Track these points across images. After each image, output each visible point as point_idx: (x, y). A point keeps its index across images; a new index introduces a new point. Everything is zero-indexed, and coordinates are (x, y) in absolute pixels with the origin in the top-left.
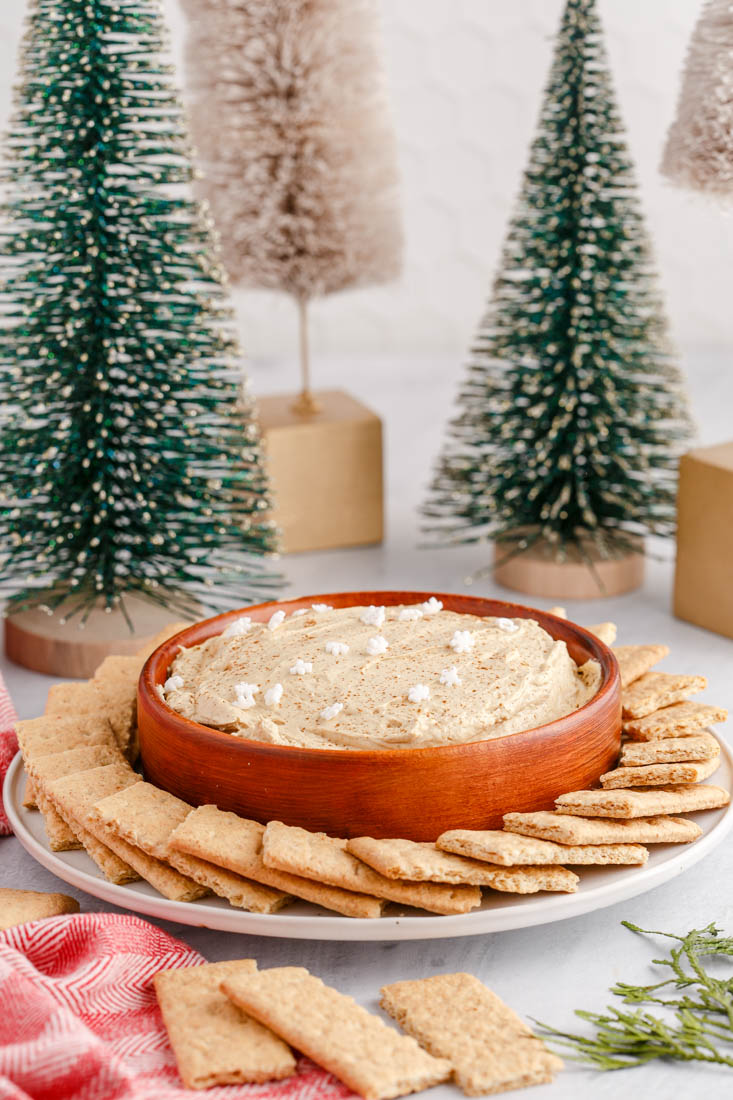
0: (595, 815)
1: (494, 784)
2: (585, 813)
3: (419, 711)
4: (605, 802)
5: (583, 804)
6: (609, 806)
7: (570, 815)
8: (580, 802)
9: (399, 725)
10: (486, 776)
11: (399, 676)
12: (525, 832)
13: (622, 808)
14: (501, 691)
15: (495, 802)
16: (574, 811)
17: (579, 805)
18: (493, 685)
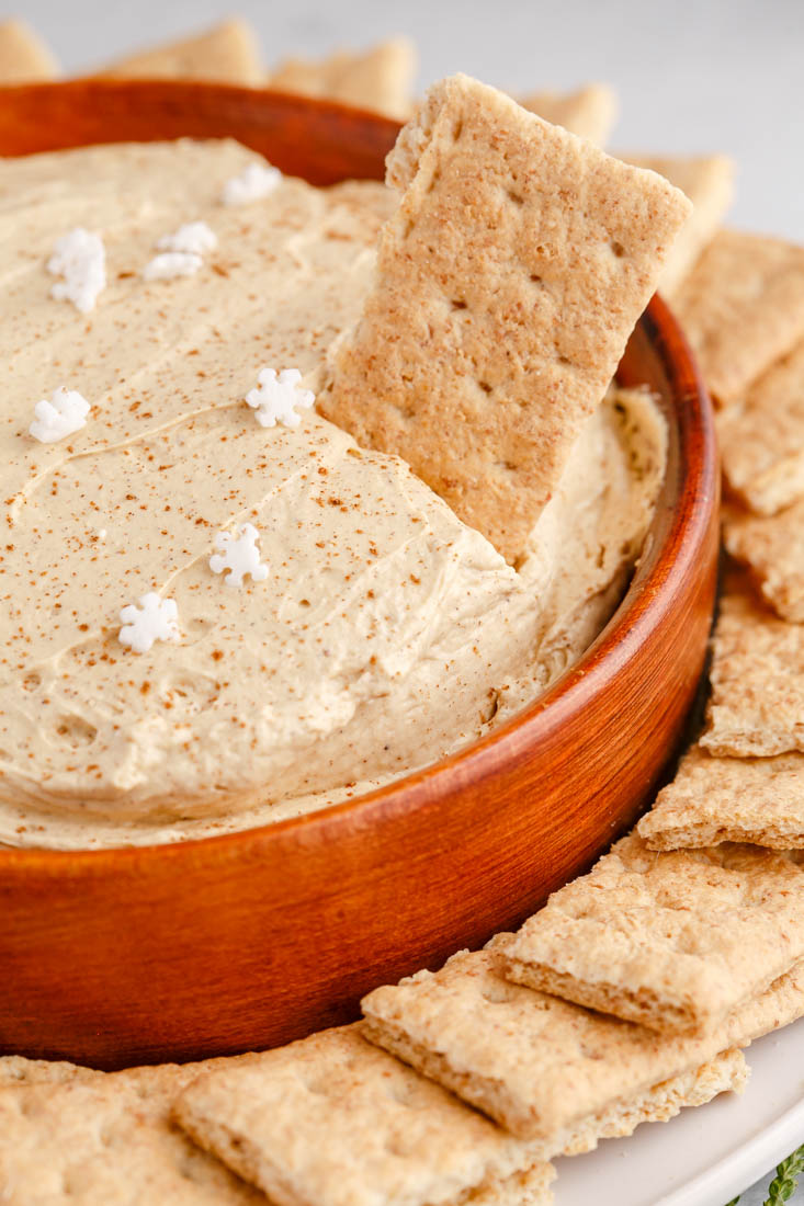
0: (609, 1009)
1: (341, 915)
2: (581, 1000)
3: (145, 688)
4: (634, 989)
5: (578, 976)
6: (644, 998)
7: (544, 993)
8: (571, 967)
9: (91, 734)
10: (319, 900)
11: (102, 534)
12: (416, 1060)
13: (681, 1012)
14: (378, 608)
15: (344, 949)
16: (553, 987)
17: (568, 975)
18: (360, 585)
